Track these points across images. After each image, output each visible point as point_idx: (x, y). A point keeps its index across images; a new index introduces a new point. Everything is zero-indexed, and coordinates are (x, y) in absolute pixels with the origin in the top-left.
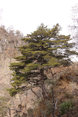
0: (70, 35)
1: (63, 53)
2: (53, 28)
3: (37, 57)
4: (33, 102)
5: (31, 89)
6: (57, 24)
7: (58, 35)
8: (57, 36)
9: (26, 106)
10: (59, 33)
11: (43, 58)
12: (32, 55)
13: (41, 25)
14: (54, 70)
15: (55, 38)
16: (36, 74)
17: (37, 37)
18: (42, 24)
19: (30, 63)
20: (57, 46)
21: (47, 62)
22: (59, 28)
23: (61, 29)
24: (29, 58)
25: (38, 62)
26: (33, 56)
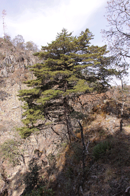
0: (106, 46)
1: (96, 73)
2: (80, 35)
3: (58, 80)
4: (55, 146)
5: (52, 128)
6: (87, 30)
7: (88, 46)
8: (87, 48)
9: (46, 151)
10: (90, 43)
11: (68, 82)
12: (50, 77)
13: (62, 32)
14: (84, 99)
15: (84, 50)
16: (57, 106)
17: (58, 51)
18: (64, 30)
19: (48, 89)
20: (87, 63)
21: (73, 86)
22: (89, 35)
23: (92, 37)
24: (47, 82)
25: (60, 87)
26: (52, 79)
